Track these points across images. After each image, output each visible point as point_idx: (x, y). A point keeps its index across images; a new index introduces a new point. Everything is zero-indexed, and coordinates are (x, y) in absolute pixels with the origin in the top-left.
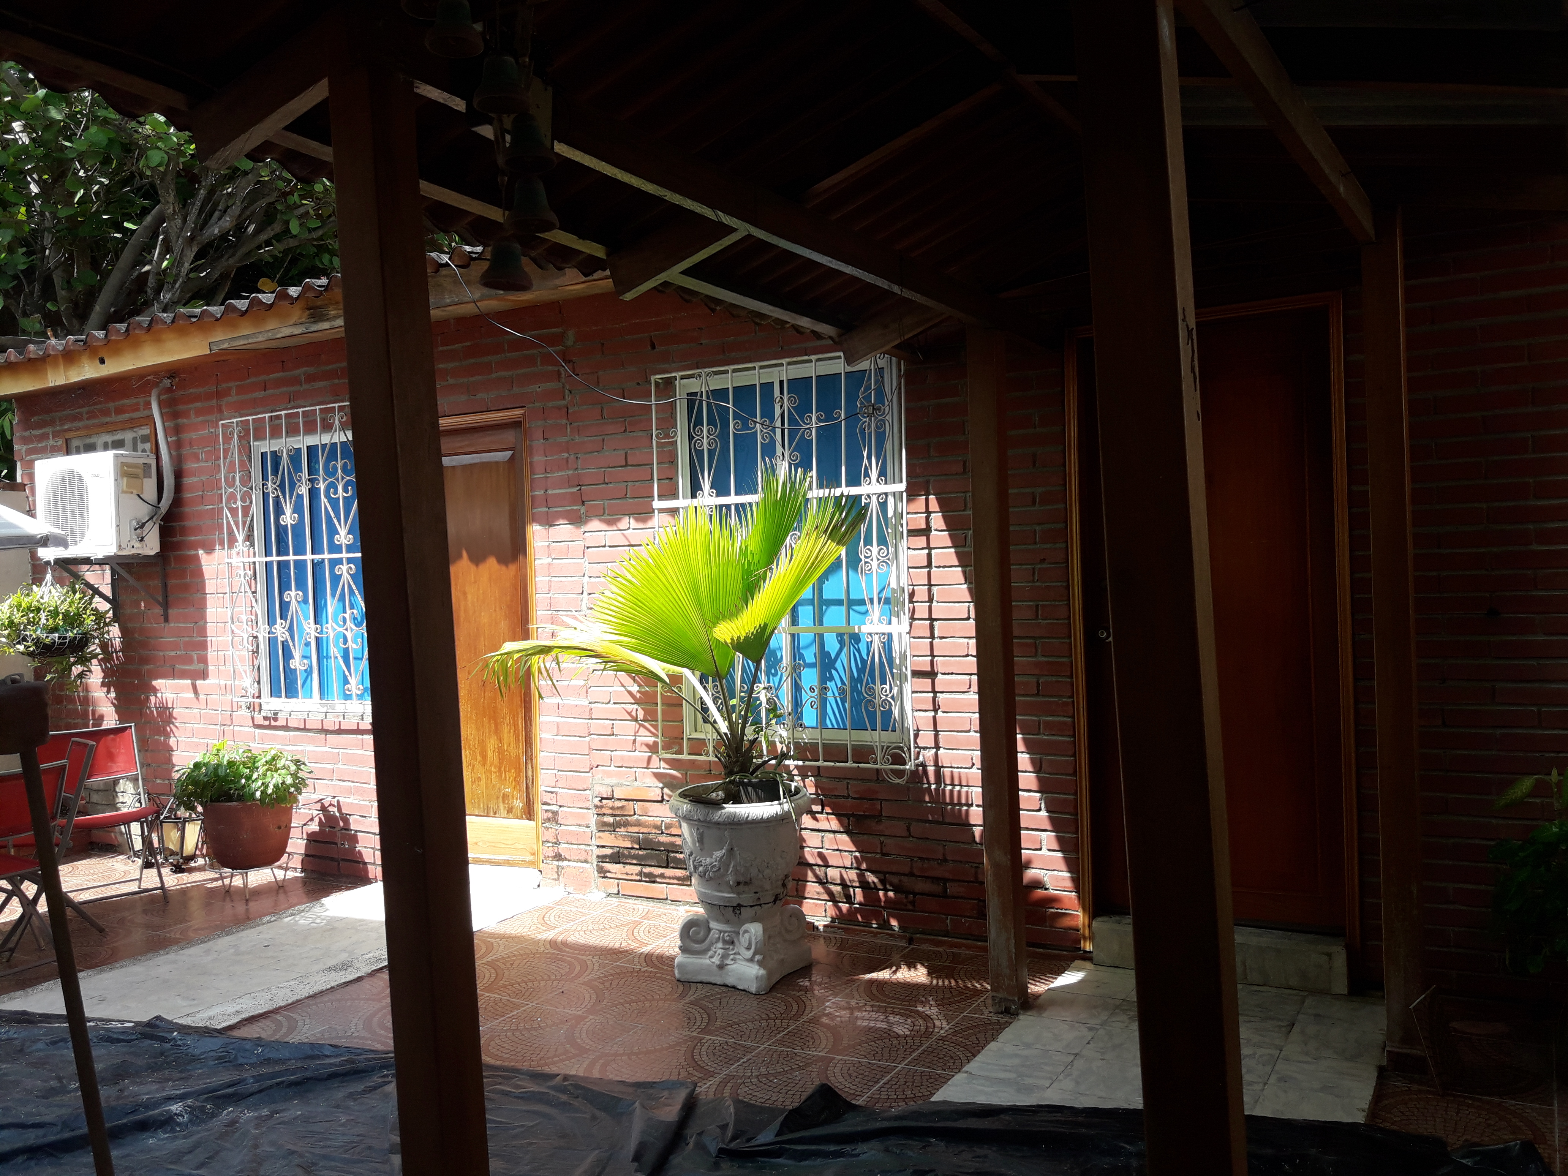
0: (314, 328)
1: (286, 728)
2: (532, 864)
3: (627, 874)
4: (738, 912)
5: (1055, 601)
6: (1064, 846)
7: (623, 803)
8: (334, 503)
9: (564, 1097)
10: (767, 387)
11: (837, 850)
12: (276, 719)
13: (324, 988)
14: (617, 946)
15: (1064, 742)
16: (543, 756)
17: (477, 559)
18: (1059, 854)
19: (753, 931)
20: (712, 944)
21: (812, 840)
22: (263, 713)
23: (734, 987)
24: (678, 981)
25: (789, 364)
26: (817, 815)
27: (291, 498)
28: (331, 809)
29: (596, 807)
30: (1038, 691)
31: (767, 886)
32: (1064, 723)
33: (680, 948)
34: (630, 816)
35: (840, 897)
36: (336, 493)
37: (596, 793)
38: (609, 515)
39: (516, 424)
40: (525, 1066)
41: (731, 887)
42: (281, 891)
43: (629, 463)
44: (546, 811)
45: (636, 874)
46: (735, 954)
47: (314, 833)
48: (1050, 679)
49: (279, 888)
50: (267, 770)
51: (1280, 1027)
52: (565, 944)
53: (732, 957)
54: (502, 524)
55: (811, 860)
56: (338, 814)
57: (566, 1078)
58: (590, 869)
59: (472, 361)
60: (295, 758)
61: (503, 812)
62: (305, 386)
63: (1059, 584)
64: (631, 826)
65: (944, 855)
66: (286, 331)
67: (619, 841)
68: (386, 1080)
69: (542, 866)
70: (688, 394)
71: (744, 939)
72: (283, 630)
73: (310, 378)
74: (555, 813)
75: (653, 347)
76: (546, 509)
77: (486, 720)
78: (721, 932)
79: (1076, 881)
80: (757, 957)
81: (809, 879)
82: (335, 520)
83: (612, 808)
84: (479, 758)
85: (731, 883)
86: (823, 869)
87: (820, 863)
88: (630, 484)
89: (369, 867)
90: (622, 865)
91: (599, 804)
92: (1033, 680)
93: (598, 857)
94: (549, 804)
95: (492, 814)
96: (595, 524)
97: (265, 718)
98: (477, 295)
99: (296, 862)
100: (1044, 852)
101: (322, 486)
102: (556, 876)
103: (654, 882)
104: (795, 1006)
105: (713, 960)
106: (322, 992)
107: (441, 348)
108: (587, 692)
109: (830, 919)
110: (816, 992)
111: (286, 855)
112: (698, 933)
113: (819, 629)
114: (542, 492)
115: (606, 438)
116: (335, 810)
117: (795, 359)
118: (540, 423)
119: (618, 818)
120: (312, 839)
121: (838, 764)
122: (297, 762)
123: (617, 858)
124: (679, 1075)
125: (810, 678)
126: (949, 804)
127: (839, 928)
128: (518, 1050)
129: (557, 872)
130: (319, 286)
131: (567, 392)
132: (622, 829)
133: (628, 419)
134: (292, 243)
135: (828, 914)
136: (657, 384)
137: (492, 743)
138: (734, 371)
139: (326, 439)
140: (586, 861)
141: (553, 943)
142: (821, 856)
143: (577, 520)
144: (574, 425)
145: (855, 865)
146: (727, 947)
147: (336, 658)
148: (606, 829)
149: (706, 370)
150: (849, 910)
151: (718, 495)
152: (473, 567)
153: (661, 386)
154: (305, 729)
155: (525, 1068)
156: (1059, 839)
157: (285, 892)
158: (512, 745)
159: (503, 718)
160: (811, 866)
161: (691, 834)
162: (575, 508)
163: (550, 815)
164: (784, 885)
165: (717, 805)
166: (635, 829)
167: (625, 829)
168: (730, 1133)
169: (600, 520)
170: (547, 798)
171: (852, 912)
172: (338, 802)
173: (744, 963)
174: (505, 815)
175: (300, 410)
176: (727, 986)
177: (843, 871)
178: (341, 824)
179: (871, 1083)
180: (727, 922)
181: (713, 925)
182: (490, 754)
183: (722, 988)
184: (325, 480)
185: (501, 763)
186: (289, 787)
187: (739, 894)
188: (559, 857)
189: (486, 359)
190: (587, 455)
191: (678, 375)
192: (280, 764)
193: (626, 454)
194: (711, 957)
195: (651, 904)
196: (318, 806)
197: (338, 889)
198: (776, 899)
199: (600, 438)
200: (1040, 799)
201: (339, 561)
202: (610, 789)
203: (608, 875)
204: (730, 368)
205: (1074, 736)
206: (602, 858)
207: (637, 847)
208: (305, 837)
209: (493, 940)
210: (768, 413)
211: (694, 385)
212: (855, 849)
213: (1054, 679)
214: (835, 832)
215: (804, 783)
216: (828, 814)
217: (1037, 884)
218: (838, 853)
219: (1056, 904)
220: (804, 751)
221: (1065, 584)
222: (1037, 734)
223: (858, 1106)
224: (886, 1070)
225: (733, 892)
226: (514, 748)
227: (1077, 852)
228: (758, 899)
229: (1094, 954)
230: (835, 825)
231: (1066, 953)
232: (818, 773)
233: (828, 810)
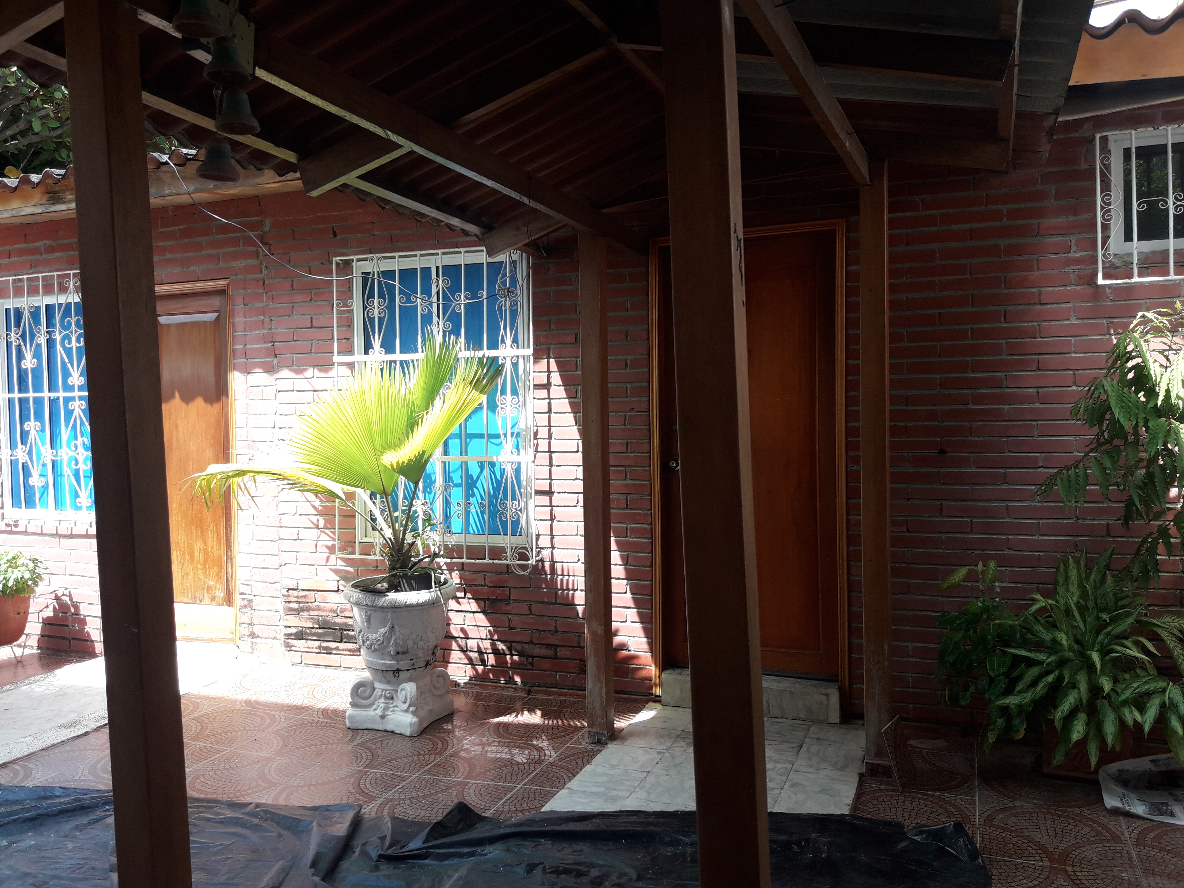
0: (51, 209)
1: (25, 533)
2: (231, 640)
3: (309, 648)
4: (397, 675)
5: (640, 439)
6: (643, 619)
7: (306, 593)
8: (68, 352)
9: (256, 821)
10: (426, 271)
11: (476, 626)
12: (16, 526)
14: (300, 703)
15: (644, 542)
16: (240, 556)
17: (187, 399)
18: (640, 625)
19: (409, 689)
20: (376, 700)
21: (456, 619)
22: (6, 521)
23: (393, 732)
24: (349, 728)
25: (443, 254)
26: (460, 600)
27: (31, 346)
28: (63, 598)
29: (284, 596)
30: (627, 505)
31: (420, 654)
32: (645, 529)
33: (351, 703)
34: (312, 602)
35: (477, 661)
36: (69, 343)
37: (284, 585)
38: (297, 366)
39: (221, 292)
40: (225, 797)
41: (392, 656)
42: (19, 665)
43: (314, 325)
44: (243, 599)
45: (316, 648)
46: (394, 707)
47: (48, 618)
48: (636, 497)
49: (18, 663)
50: (8, 567)
51: (793, 747)
52: (257, 702)
53: (391, 709)
54: (208, 372)
55: (455, 634)
56: (69, 603)
57: (258, 806)
58: (279, 644)
59: (187, 240)
60: (32, 557)
61: (207, 600)
62: (45, 256)
63: (643, 427)
64: (313, 610)
65: (556, 627)
66: (27, 211)
67: (303, 622)
68: (106, 813)
69: (239, 643)
70: (362, 273)
71: (401, 695)
72: (24, 454)
73: (49, 250)
74: (250, 601)
75: (335, 235)
76: (244, 360)
77: (193, 528)
78: (383, 690)
79: (651, 644)
80: (411, 709)
81: (453, 648)
82: (69, 365)
83: (297, 597)
84: (188, 558)
85: (392, 653)
86: (464, 640)
87: (462, 636)
88: (314, 342)
89: (94, 644)
90: (304, 641)
91: (286, 594)
92: (623, 497)
93: (285, 635)
94: (245, 594)
95: (198, 602)
96: (285, 373)
97: (7, 525)
98: (192, 188)
99: (33, 641)
100: (629, 623)
101: (58, 337)
102: (251, 650)
103: (330, 653)
104: (440, 744)
105: (376, 712)
106: (54, 746)
107: (160, 230)
108: (277, 506)
109: (468, 678)
110: (457, 733)
111: (24, 636)
112: (365, 692)
113: (464, 458)
114: (242, 346)
115: (295, 305)
116: (67, 599)
117: (448, 250)
118: (241, 291)
119: (302, 605)
120: (47, 623)
121: (477, 561)
122: (35, 561)
123: (300, 635)
124: (348, 800)
125: (457, 495)
126: (560, 590)
127: (475, 685)
128: (218, 786)
129: (252, 647)
130: (57, 175)
131: (264, 268)
132: (305, 613)
133: (314, 291)
134: (36, 138)
135: (467, 674)
136: (338, 264)
137: (198, 546)
138: (400, 257)
139: (62, 299)
140: (275, 638)
141: (248, 703)
142: (463, 630)
143: (270, 369)
144: (269, 293)
145: (489, 637)
146: (388, 701)
147: (69, 476)
148: (292, 613)
149: (377, 255)
150: (483, 671)
151: (386, 353)
152: (184, 405)
153: (341, 265)
154: (42, 534)
155: (224, 799)
156: (640, 614)
157: (23, 666)
158: (215, 547)
159: (209, 526)
160: (455, 638)
161: (361, 615)
162: (269, 360)
163: (246, 602)
164: (433, 653)
165: (382, 593)
166: (316, 613)
167: (308, 613)
168: (387, 842)
169: (290, 370)
170: (244, 589)
171: (485, 673)
172: (70, 593)
173: (401, 713)
174: (209, 603)
175: (40, 275)
176: (387, 731)
177: (480, 641)
178: (73, 610)
179: (496, 800)
180: (388, 682)
181: (377, 685)
182: (197, 554)
183: (385, 734)
184: (60, 333)
185: (206, 562)
186: (27, 581)
187: (398, 661)
188: (253, 635)
189: (197, 240)
190: (280, 318)
191: (355, 258)
192: (20, 562)
193: (312, 318)
194: (375, 710)
195: (328, 670)
196: (53, 596)
197: (69, 664)
198: (428, 664)
199: (291, 305)
200: (627, 585)
201: (73, 399)
202: (296, 582)
203: (293, 648)
204: (397, 254)
205: (651, 538)
206: (289, 636)
207: (317, 626)
208: (41, 621)
209: (198, 700)
210: (427, 291)
211: (368, 267)
212: (489, 625)
213: (638, 497)
214: (474, 612)
215: (451, 575)
216: (469, 598)
217: (623, 647)
218: (476, 628)
219: (636, 661)
220: (452, 552)
221: (647, 427)
222: (625, 537)
223: (487, 818)
224: (508, 790)
225: (393, 660)
226: (216, 550)
227: (652, 623)
228: (414, 664)
229: (663, 697)
230: (474, 606)
231: (642, 697)
232: (462, 567)
233: (469, 595)
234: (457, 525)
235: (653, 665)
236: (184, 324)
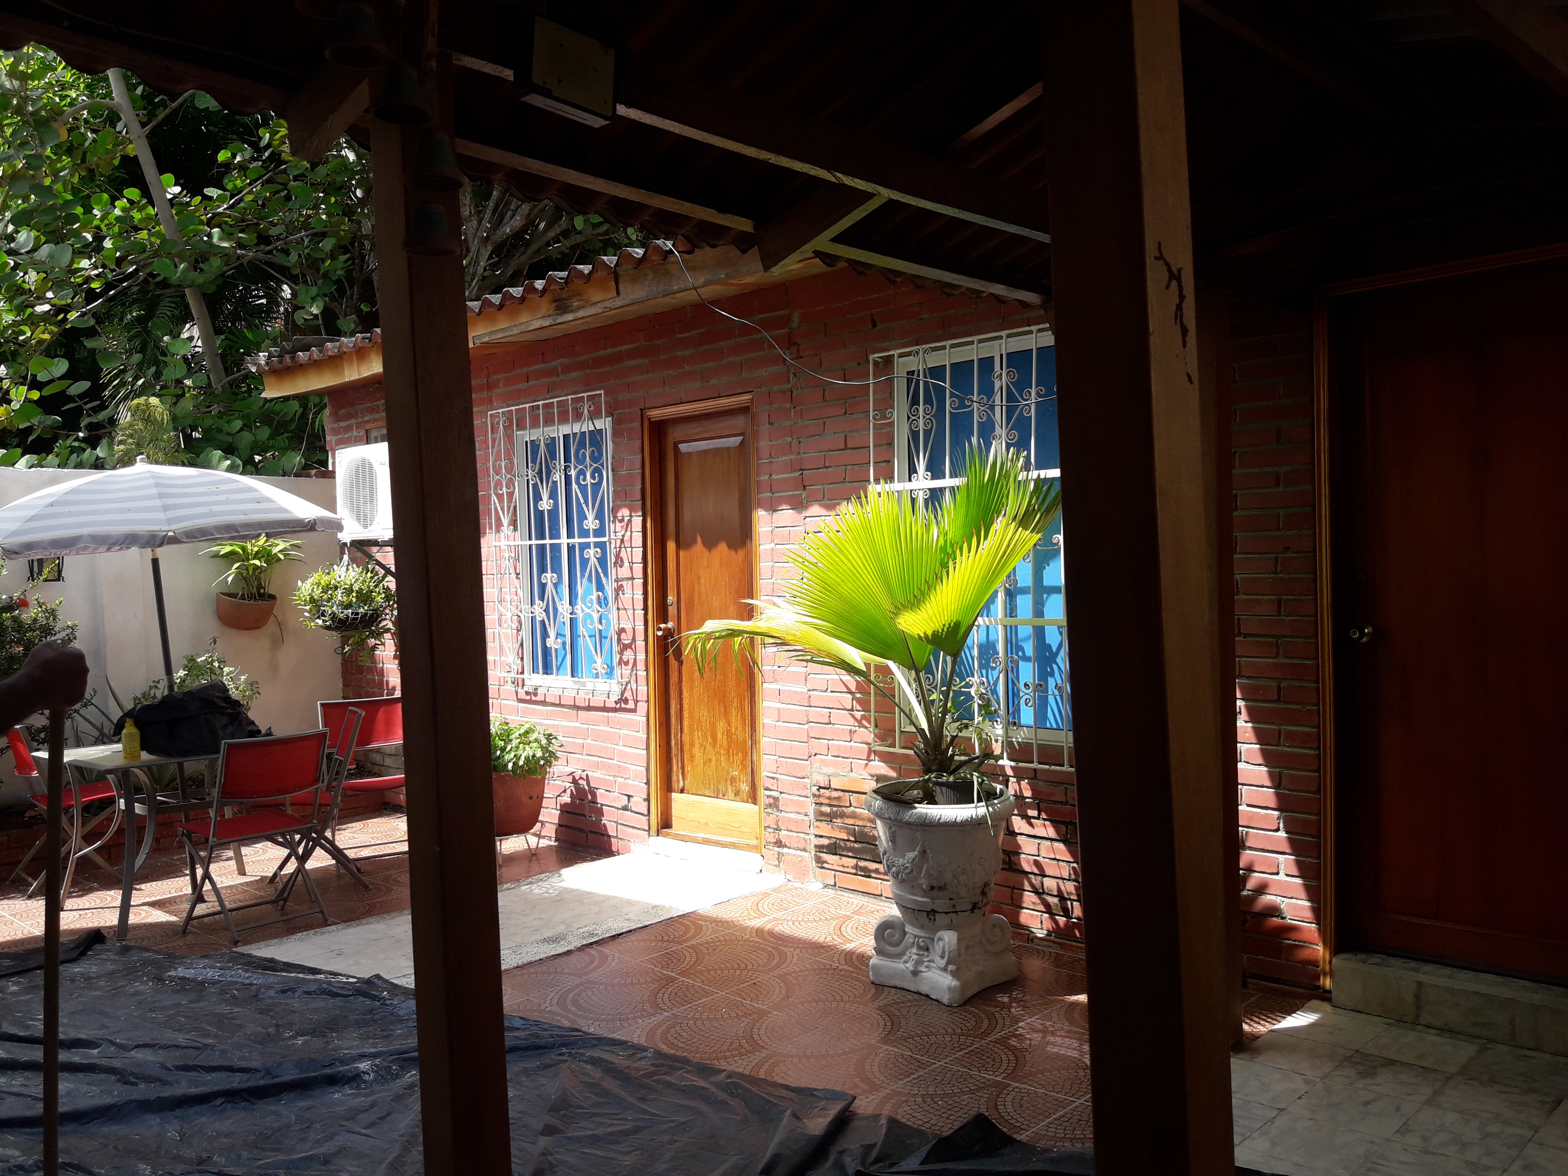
0: (560, 319)
1: (544, 703)
2: (755, 848)
3: (843, 866)
4: (933, 918)
5: (1300, 595)
6: (1304, 871)
7: (840, 794)
8: (583, 489)
9: (722, 1095)
10: (987, 364)
11: (1055, 859)
12: (536, 694)
13: (533, 960)
14: (821, 940)
15: (1307, 755)
16: (765, 741)
17: (710, 545)
18: (1298, 881)
19: (947, 939)
20: (907, 948)
21: (1028, 846)
22: (526, 689)
23: (927, 996)
24: (872, 983)
25: (1009, 336)
26: (1032, 820)
27: (547, 483)
28: (581, 782)
29: (814, 795)
30: (1279, 696)
31: (964, 893)
32: (1308, 734)
33: (875, 949)
34: (846, 807)
35: (1056, 909)
36: (584, 480)
37: (814, 782)
38: (828, 500)
39: (744, 410)
40: (696, 1058)
41: (924, 891)
42: (534, 858)
43: (849, 446)
44: (768, 796)
45: (852, 867)
46: (929, 961)
47: (566, 804)
48: (1293, 683)
49: (532, 856)
50: (520, 743)
52: (771, 933)
53: (926, 964)
54: (732, 509)
55: (1027, 868)
56: (587, 788)
57: (731, 1075)
58: (809, 857)
59: (706, 347)
60: (546, 732)
61: (731, 795)
62: (562, 377)
63: (1305, 576)
64: (848, 817)
66: (537, 324)
67: (835, 832)
68: (562, 1058)
69: (764, 850)
70: (908, 373)
71: (938, 947)
72: (541, 610)
73: (567, 369)
74: (776, 799)
75: (874, 325)
76: (769, 494)
77: (716, 703)
78: (915, 936)
79: (1318, 913)
80: (951, 967)
81: (1026, 888)
82: (584, 506)
83: (829, 798)
84: (710, 740)
85: (924, 886)
86: (1039, 878)
87: (1036, 871)
88: (848, 467)
89: (613, 840)
90: (838, 857)
91: (817, 793)
92: (1274, 684)
93: (816, 846)
94: (771, 790)
95: (721, 796)
96: (815, 509)
97: (527, 693)
98: (701, 281)
99: (550, 830)
100: (1282, 877)
101: (573, 473)
102: (776, 863)
103: (869, 877)
104: (986, 1022)
105: (907, 965)
106: (530, 963)
107: (679, 336)
108: (806, 680)
109: (1045, 932)
110: (1013, 1010)
111: (538, 825)
112: (893, 936)
113: (1039, 622)
114: (767, 477)
115: (827, 421)
116: (585, 783)
117: (1014, 331)
118: (766, 407)
119: (835, 809)
120: (565, 810)
121: (1053, 767)
122: (549, 737)
123: (834, 849)
124: (844, 1084)
125: (1027, 672)
127: (1054, 943)
128: (694, 1040)
129: (778, 859)
130: (560, 279)
131: (792, 376)
132: (839, 820)
133: (848, 401)
134: (579, 239)
135: (1045, 927)
136: (876, 363)
137: (721, 726)
138: (953, 346)
139: (577, 428)
140: (805, 850)
141: (759, 932)
142: (1037, 864)
143: (799, 505)
144: (798, 408)
145: (1073, 877)
146: (922, 953)
147: (584, 637)
148: (823, 818)
149: (924, 346)
150: (1067, 924)
151: (933, 478)
152: (706, 553)
153: (881, 364)
154: (560, 705)
155: (695, 1060)
156: (1299, 864)
157: (538, 860)
158: (739, 729)
159: (733, 702)
160: (1026, 873)
161: (885, 833)
162: (797, 493)
163: (771, 800)
164: (983, 893)
165: (909, 804)
166: (851, 821)
167: (842, 820)
168: (874, 1153)
169: (821, 505)
170: (769, 783)
171: (1069, 927)
172: (587, 775)
173: (938, 972)
174: (733, 798)
175: (555, 400)
176: (921, 994)
177: (1060, 881)
178: (590, 797)
179: (1040, 1117)
180: (922, 927)
181: (909, 928)
182: (719, 736)
183: (916, 996)
184: (576, 467)
185: (729, 746)
186: (539, 759)
187: (932, 898)
188: (779, 843)
189: (720, 344)
190: (809, 439)
191: (895, 352)
192: (533, 737)
193: (846, 436)
194: (906, 962)
195: (866, 898)
196: (570, 779)
197: (584, 860)
198: (974, 907)
199: (822, 421)
200: (1278, 818)
201: (587, 545)
202: (827, 780)
203: (825, 865)
204: (948, 343)
205: (1318, 749)
206: (820, 848)
207: (853, 839)
208: (559, 808)
209: (703, 923)
210: (987, 390)
211: (914, 363)
212: (1072, 860)
213: (1298, 684)
214: (1052, 840)
215: (1019, 785)
216: (1044, 819)
217: (1274, 911)
218: (1055, 862)
219: (1294, 935)
220: (1019, 753)
221: (1311, 576)
222: (1277, 745)
223: (1019, 1142)
224: (1061, 1104)
225: (926, 896)
226: (741, 733)
227: (1319, 879)
228: (954, 906)
229: (1334, 995)
230: (1051, 832)
231: (1301, 990)
232: (1034, 776)
233: (1044, 816)
234: (1027, 716)
235: (1321, 944)
236: (705, 452)
